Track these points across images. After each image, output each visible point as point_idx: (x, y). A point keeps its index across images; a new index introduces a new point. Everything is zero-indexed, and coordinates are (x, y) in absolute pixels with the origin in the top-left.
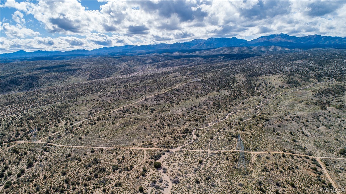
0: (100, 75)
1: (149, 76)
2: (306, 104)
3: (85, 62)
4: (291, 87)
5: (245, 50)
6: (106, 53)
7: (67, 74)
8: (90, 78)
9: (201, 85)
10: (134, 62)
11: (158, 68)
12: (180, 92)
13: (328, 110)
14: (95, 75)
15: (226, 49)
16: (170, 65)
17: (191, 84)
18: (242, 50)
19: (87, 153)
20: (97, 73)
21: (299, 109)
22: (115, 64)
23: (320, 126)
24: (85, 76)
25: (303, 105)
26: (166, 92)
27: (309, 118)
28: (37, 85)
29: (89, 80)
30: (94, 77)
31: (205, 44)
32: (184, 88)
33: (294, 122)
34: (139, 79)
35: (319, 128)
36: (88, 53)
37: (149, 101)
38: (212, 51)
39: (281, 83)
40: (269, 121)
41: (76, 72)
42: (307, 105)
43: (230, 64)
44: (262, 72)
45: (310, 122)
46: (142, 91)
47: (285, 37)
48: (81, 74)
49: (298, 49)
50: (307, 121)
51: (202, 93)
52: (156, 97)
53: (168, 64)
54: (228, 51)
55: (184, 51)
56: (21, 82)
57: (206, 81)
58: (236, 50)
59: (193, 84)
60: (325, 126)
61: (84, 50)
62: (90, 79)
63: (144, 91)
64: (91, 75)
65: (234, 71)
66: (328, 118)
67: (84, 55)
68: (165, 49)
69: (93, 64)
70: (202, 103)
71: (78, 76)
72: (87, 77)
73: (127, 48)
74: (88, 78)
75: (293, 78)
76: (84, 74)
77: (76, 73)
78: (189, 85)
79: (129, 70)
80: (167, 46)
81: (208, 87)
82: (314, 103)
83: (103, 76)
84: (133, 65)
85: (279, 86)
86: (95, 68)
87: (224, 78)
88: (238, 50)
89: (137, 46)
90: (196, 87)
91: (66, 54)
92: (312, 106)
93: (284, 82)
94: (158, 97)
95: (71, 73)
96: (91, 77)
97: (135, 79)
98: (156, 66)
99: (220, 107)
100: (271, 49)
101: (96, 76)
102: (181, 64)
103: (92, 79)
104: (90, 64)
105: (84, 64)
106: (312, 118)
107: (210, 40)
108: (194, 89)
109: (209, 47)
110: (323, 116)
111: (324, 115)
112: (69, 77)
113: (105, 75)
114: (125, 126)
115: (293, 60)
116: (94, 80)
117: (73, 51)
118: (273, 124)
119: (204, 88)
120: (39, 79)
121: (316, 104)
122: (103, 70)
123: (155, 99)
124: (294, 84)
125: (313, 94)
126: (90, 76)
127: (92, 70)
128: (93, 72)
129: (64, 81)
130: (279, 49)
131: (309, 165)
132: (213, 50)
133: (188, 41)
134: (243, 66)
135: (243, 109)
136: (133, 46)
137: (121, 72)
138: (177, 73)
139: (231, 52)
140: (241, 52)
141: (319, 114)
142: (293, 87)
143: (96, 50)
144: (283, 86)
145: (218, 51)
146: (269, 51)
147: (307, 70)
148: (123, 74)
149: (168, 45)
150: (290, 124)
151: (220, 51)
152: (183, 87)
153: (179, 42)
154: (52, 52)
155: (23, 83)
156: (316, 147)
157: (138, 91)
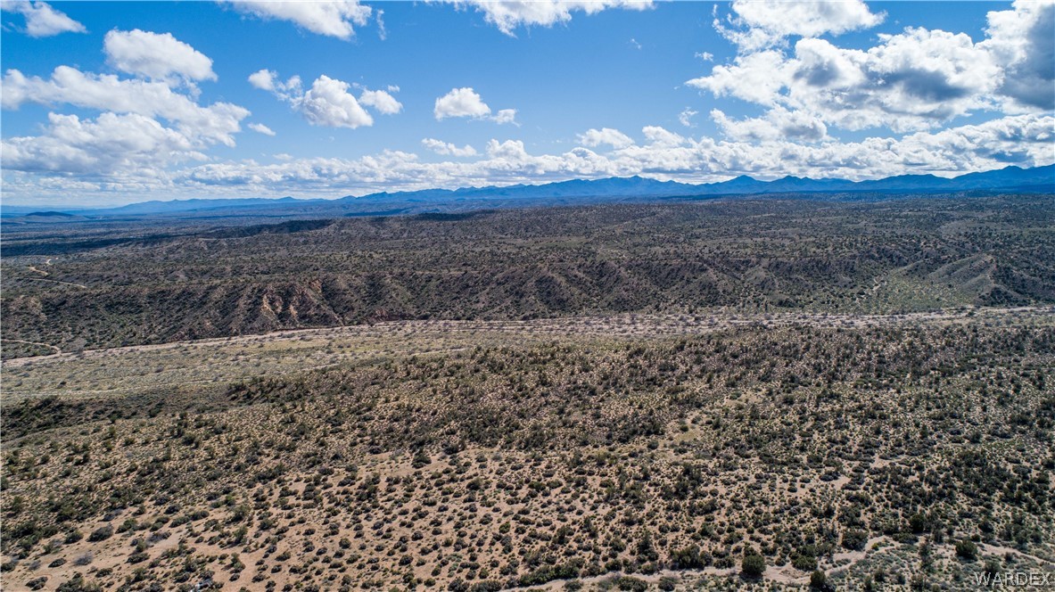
3: (952, 210)
7: (872, 257)
8: (997, 291)
14: (1026, 276)
20: (1042, 265)
24: (966, 279)
29: (992, 304)
36: (943, 186)
41: (916, 250)
48: (944, 262)
56: (674, 274)
62: (996, 298)
64: (1004, 275)
69: (995, 220)
71: (930, 270)
72: (982, 282)
74: (986, 291)
76: (961, 265)
77: (918, 254)
86: (1018, 239)
95: (891, 256)
96: (1003, 288)
101: (1035, 284)
103: (1010, 301)
104: (982, 222)
105: (949, 219)
112: (880, 271)
116: (1026, 303)
120: (750, 271)
126: (994, 276)
127: (996, 245)
128: (1012, 261)
155: (682, 279)
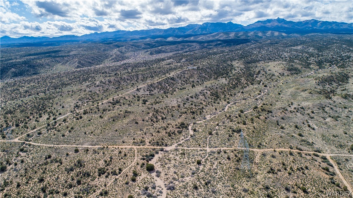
0: (90, 62)
1: (141, 64)
2: (309, 93)
3: (74, 48)
4: (292, 74)
5: (241, 36)
6: (97, 39)
7: (53, 62)
8: (78, 66)
9: (197, 72)
10: (125, 48)
11: (151, 55)
12: (175, 81)
13: (333, 100)
14: (83, 62)
15: (222, 34)
16: (164, 52)
17: (186, 72)
18: (239, 35)
19: (70, 153)
20: (86, 60)
21: (303, 99)
22: (106, 50)
23: (326, 118)
24: (73, 64)
25: (306, 95)
26: (160, 81)
27: (315, 109)
28: (20, 74)
29: (77, 68)
30: (83, 65)
31: (200, 29)
32: (179, 77)
33: (299, 114)
34: (131, 66)
35: (325, 120)
36: (78, 39)
37: (142, 91)
38: (208, 37)
39: (281, 70)
40: (272, 113)
41: (63, 59)
42: (311, 94)
43: (227, 50)
44: (261, 59)
45: (316, 114)
46: (133, 80)
47: (282, 22)
48: (69, 61)
49: (295, 34)
50: (313, 112)
51: (198, 82)
52: (149, 86)
53: (162, 51)
54: (225, 37)
55: (179, 37)
57: (202, 68)
58: (232, 35)
59: (188, 72)
60: (332, 118)
61: (74, 36)
62: (78, 67)
63: (136, 80)
64: (80, 62)
65: (231, 57)
66: (335, 108)
67: (73, 41)
68: (159, 34)
69: (82, 50)
70: (198, 93)
71: (66, 63)
72: (75, 64)
73: (119, 34)
74: (76, 66)
75: (293, 64)
76: (72, 61)
77: (64, 60)
78: (184, 73)
79: (120, 57)
80: (160, 32)
81: (205, 74)
82: (318, 92)
83: (93, 64)
84: (125, 51)
85: (280, 74)
86: (85, 55)
87: (221, 65)
88: (235, 35)
89: (129, 32)
90: (192, 75)
91: (54, 40)
92: (316, 95)
93: (284, 69)
94: (151, 86)
95: (58, 61)
96: (79, 65)
97: (126, 67)
98: (149, 52)
99: (218, 98)
100: (269, 33)
101: (85, 64)
102: (175, 50)
103: (80, 67)
104: (79, 51)
105: (72, 51)
106: (318, 109)
107: (205, 25)
108: (190, 77)
109: (204, 32)
110: (328, 107)
111: (330, 106)
112: (56, 65)
113: (95, 62)
114: (114, 120)
115: (291, 46)
116: (83, 67)
117: (62, 37)
118: (276, 116)
119: (200, 76)
121: (320, 93)
122: (92, 57)
123: (148, 88)
124: (295, 71)
125: (316, 82)
126: (78, 63)
127: (80, 57)
128: (81, 60)
129: (50, 69)
130: (276, 34)
131: (319, 164)
132: (208, 35)
133: (183, 26)
134: (240, 52)
135: (243, 99)
136: (125, 31)
137: (112, 60)
138: (171, 60)
139: (228, 37)
140: (238, 37)
141: (325, 105)
142: (294, 74)
143: (86, 35)
144: (283, 74)
145: (213, 36)
146: (266, 36)
147: (306, 56)
148: (114, 62)
149: (162, 30)
150: (295, 116)
151: (216, 36)
152: (178, 75)
153: (173, 27)
154: (39, 38)
156: (324, 142)
157: (129, 80)
